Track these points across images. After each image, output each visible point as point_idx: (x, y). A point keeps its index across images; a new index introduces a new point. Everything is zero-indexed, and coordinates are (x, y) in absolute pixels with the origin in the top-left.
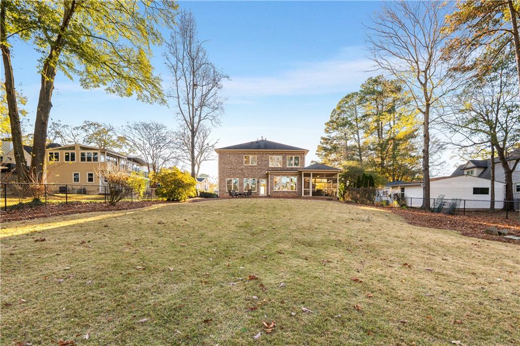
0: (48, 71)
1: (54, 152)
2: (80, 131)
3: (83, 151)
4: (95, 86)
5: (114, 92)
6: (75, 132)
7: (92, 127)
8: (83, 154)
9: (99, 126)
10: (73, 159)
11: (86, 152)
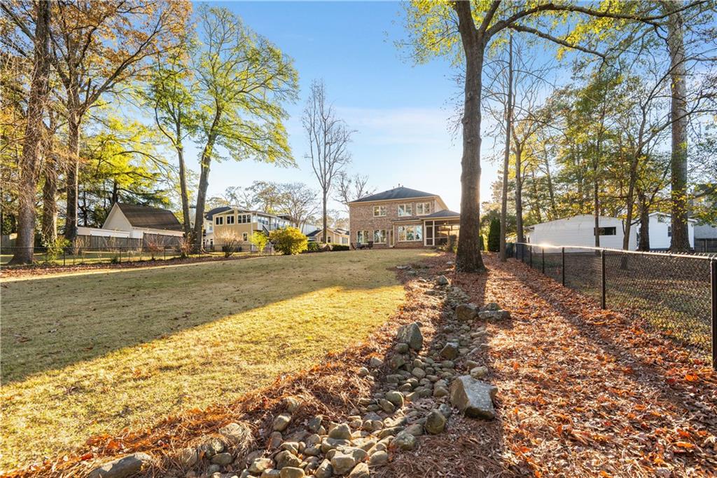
0: (206, 160)
1: (219, 217)
2: (250, 192)
3: (239, 215)
4: (246, 158)
5: (261, 160)
6: (247, 193)
7: (260, 186)
8: (240, 217)
9: (266, 185)
10: (233, 222)
11: (242, 215)
